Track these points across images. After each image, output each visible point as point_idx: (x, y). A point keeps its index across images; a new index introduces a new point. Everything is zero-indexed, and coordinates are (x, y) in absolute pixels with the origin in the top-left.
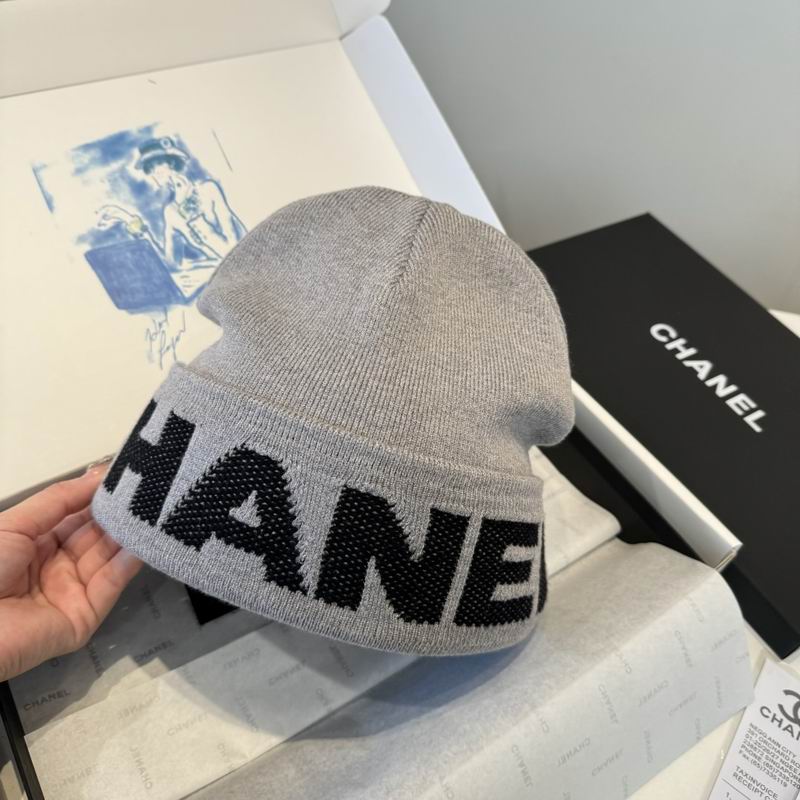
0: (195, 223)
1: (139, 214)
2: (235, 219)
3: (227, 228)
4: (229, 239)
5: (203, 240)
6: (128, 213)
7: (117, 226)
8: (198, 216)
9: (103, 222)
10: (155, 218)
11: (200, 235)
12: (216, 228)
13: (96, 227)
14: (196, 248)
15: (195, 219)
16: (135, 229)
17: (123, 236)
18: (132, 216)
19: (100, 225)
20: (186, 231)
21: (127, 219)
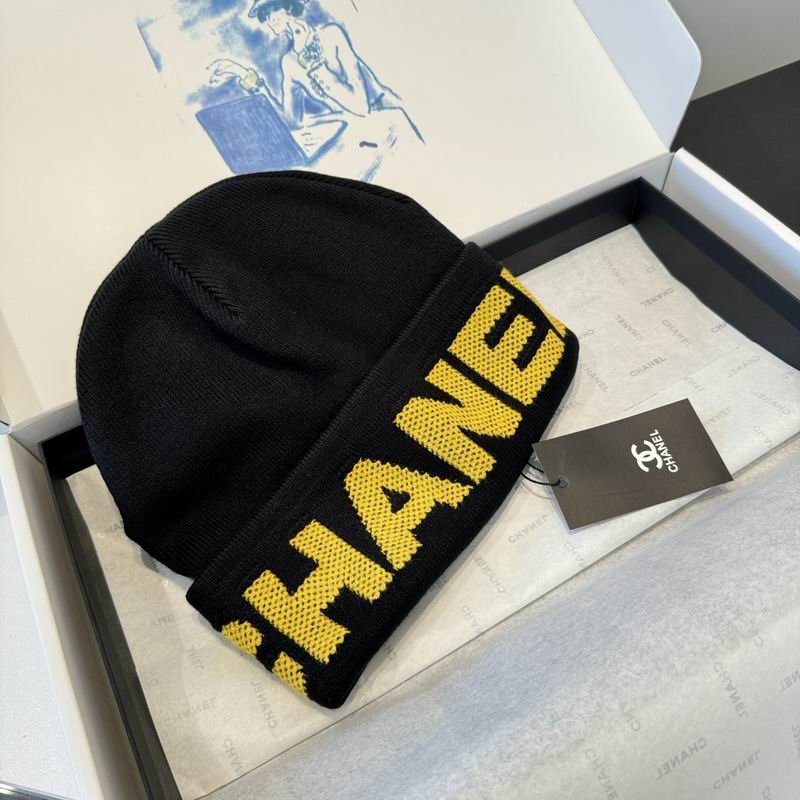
0: (316, 72)
1: (256, 68)
2: (361, 64)
3: (353, 76)
4: (355, 88)
5: (326, 91)
6: (243, 67)
7: (231, 82)
8: (320, 64)
9: (215, 77)
10: (273, 70)
11: (322, 86)
12: (341, 77)
13: (208, 84)
14: (318, 101)
15: (317, 68)
16: (251, 83)
17: (238, 92)
18: (247, 70)
19: (211, 82)
20: (307, 82)
21: (242, 74)
